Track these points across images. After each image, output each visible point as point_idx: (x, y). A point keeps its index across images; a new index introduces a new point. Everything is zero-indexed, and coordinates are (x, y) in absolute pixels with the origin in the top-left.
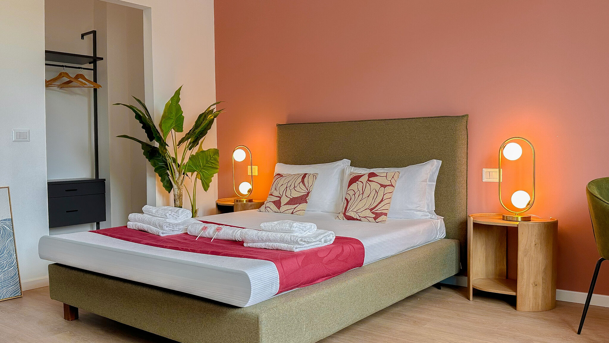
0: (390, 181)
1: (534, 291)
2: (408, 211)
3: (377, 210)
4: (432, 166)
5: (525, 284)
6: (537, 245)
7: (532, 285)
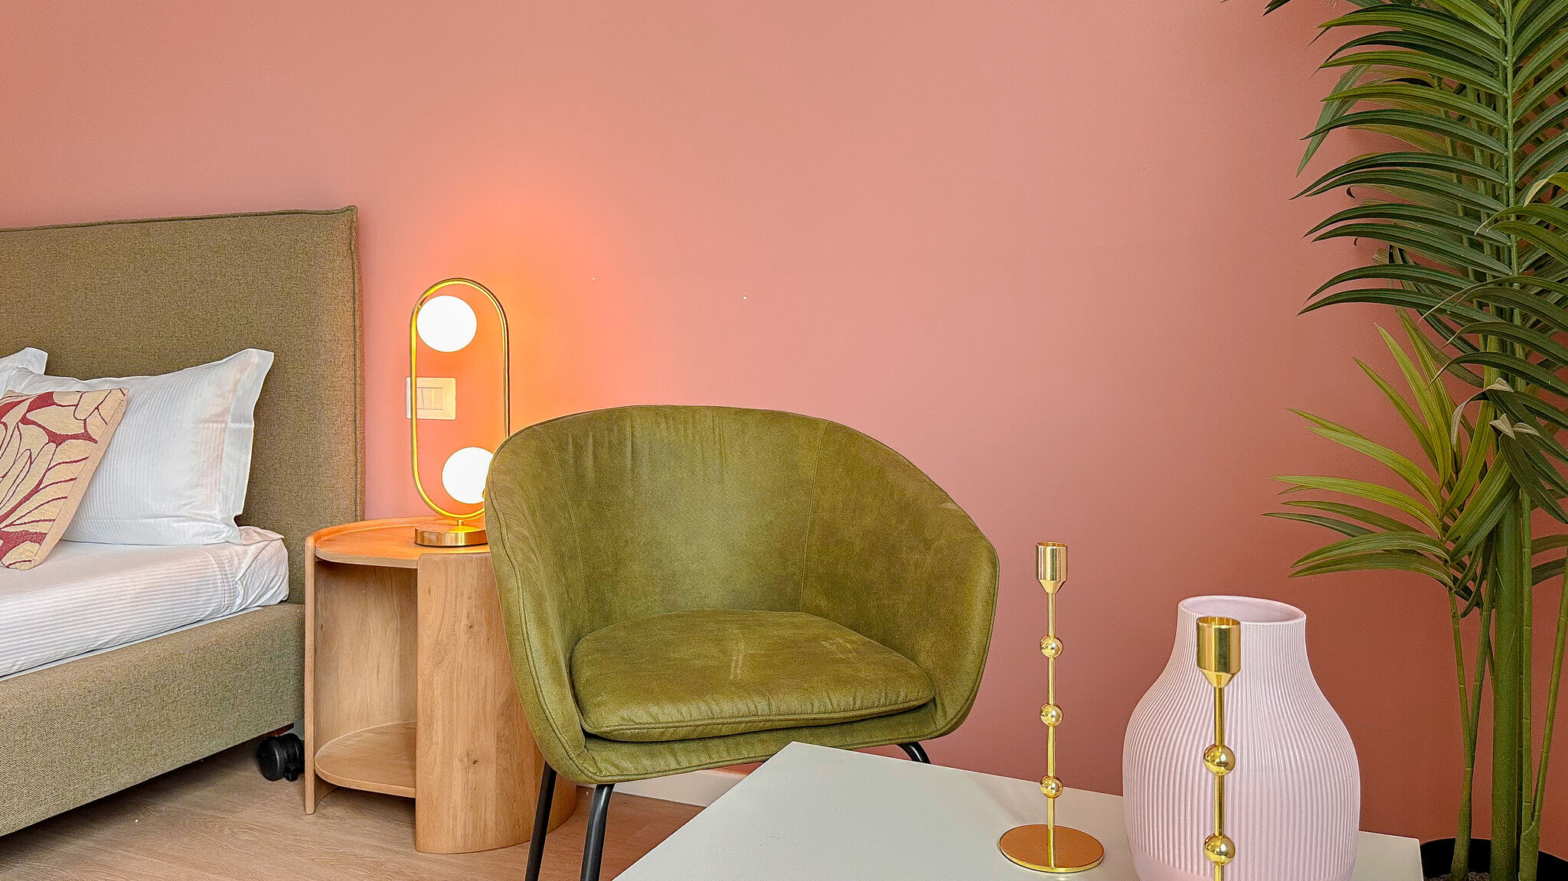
0: (85, 420)
1: (467, 783)
2: (152, 520)
3: (11, 524)
4: (242, 371)
5: (439, 760)
6: (476, 628)
7: (461, 761)
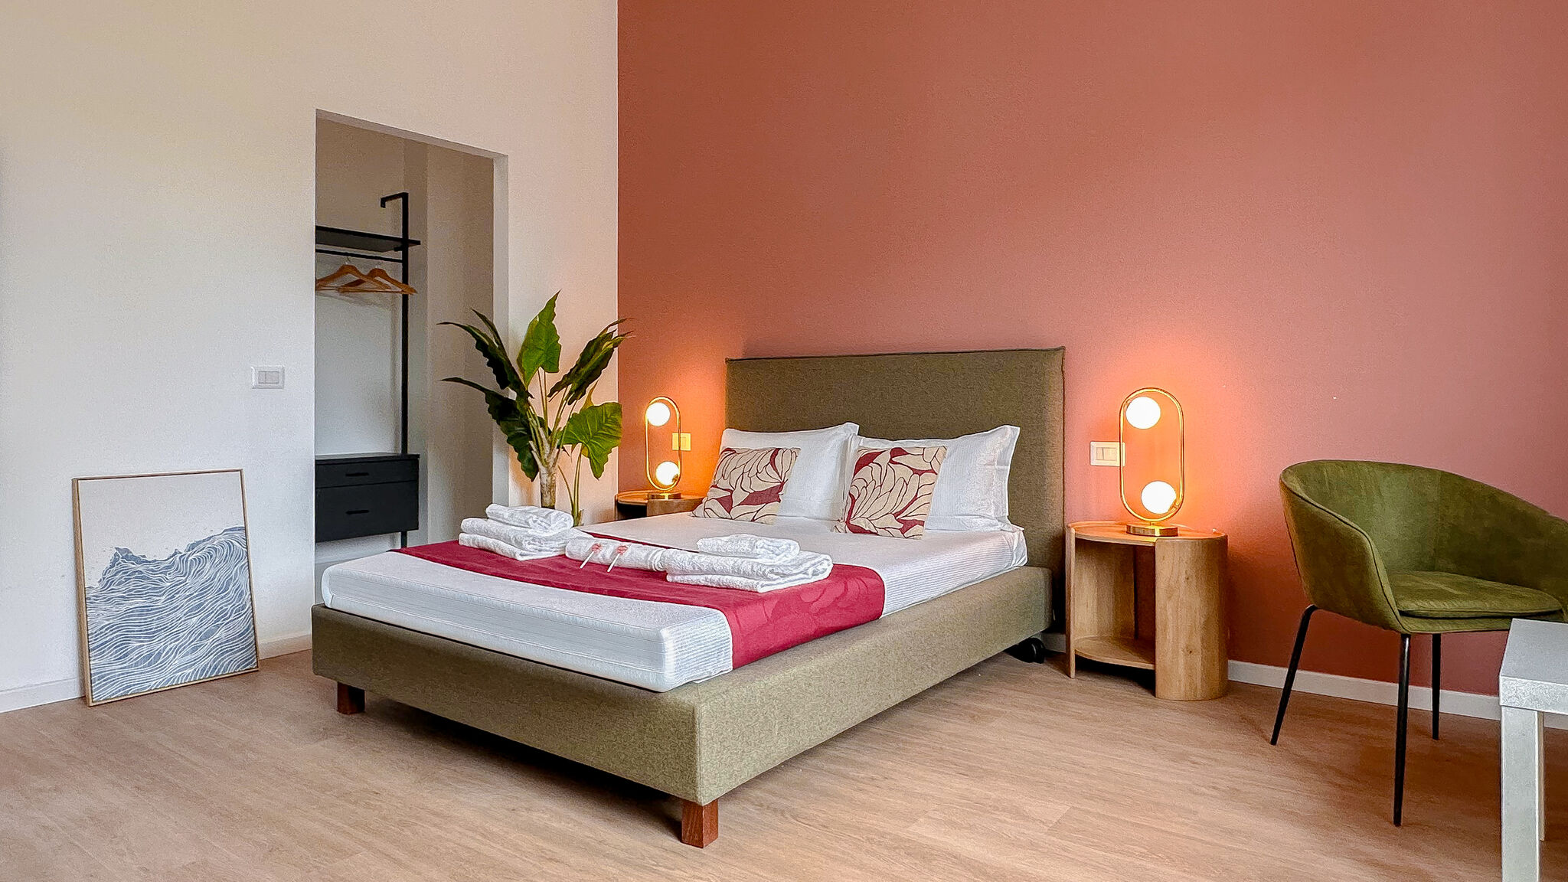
0: (930, 462)
1: (1186, 663)
2: (962, 517)
4: (1004, 437)
5: (1170, 649)
7: (1183, 651)
